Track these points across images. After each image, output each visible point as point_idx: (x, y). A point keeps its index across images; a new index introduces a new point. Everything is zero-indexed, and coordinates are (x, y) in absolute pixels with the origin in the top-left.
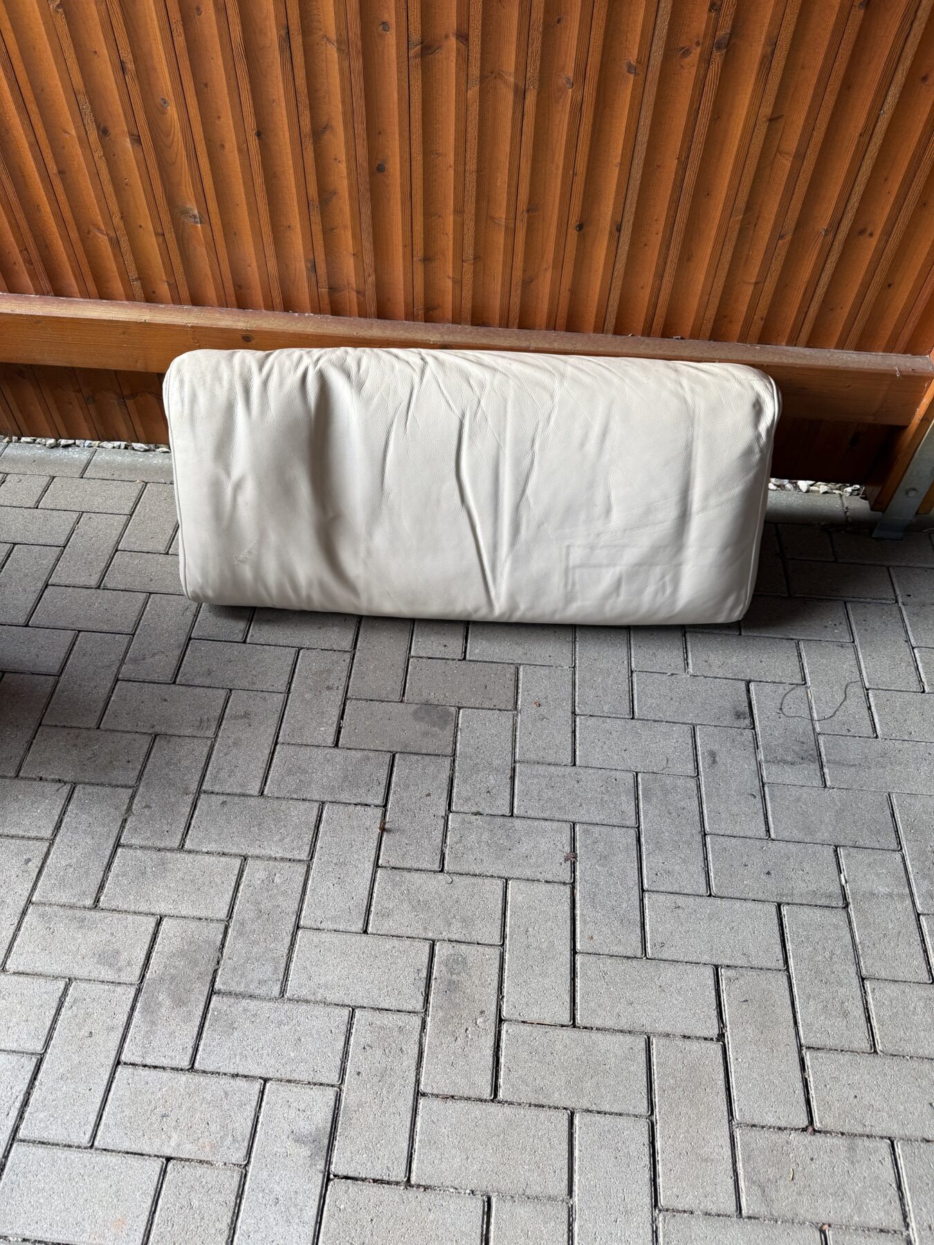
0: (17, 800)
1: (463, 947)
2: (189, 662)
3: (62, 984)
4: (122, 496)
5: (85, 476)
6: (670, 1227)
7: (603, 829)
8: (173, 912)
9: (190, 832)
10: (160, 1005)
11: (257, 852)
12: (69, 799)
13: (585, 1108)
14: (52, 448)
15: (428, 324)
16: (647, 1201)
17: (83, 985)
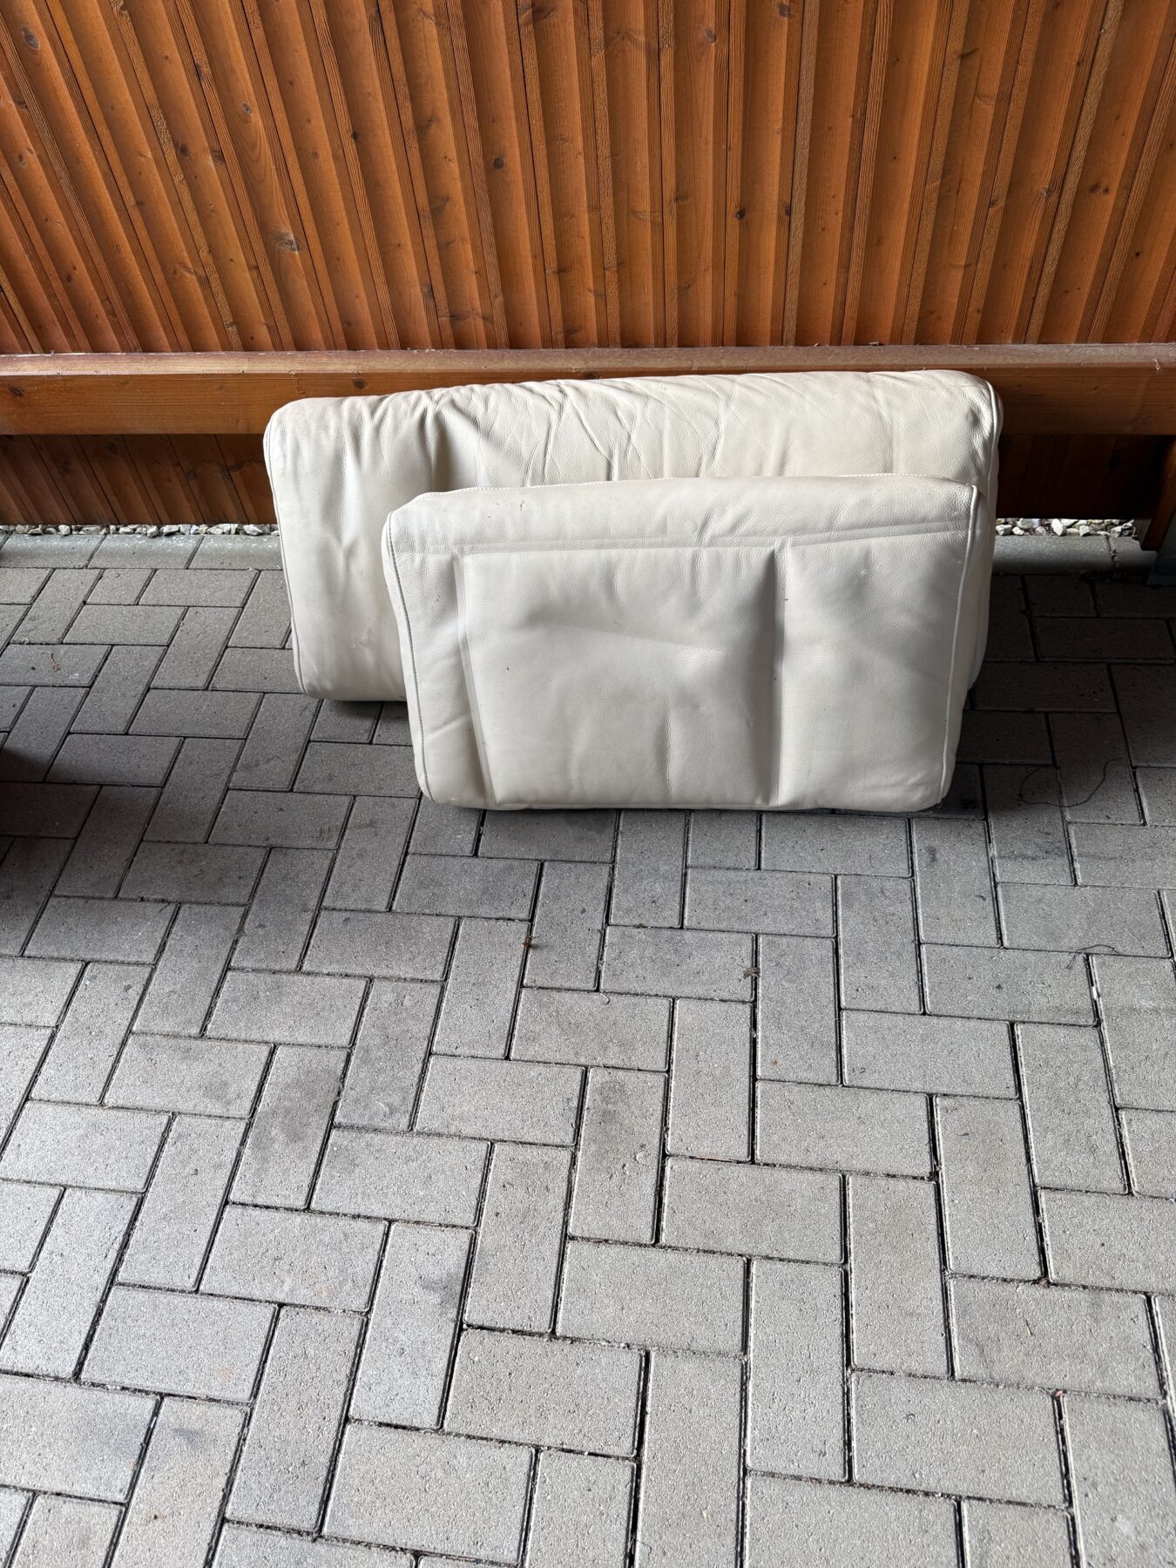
0: (116, 923)
1: (621, 1073)
2: (309, 768)
3: (165, 1119)
4: (231, 587)
5: (191, 566)
6: (865, 1389)
7: (794, 941)
8: (289, 1040)
9: (309, 952)
10: (273, 1140)
11: (384, 972)
12: (173, 920)
13: (764, 1254)
14: (154, 537)
15: (570, 350)
16: (837, 1359)
17: (187, 1120)
